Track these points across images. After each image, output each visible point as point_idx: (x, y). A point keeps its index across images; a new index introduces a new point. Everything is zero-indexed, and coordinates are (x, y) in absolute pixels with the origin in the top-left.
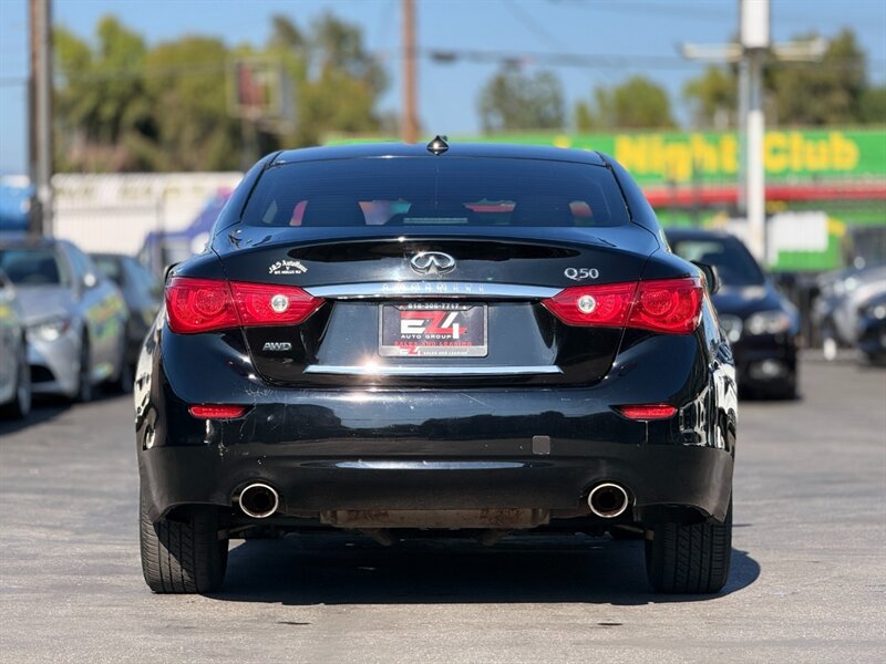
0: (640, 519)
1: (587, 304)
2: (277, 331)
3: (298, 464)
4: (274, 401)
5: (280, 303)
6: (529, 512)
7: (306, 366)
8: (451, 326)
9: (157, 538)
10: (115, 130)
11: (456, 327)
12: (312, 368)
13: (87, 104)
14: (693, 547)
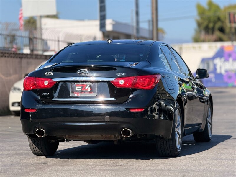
0: (139, 138)
1: (122, 82)
2: (46, 90)
3: (48, 124)
4: (43, 108)
5: (46, 83)
6: (113, 136)
7: (52, 99)
8: (88, 88)
9: (32, 142)
10: (213, 30)
11: (89, 88)
12: (54, 99)
13: (205, 24)
14: (165, 145)
